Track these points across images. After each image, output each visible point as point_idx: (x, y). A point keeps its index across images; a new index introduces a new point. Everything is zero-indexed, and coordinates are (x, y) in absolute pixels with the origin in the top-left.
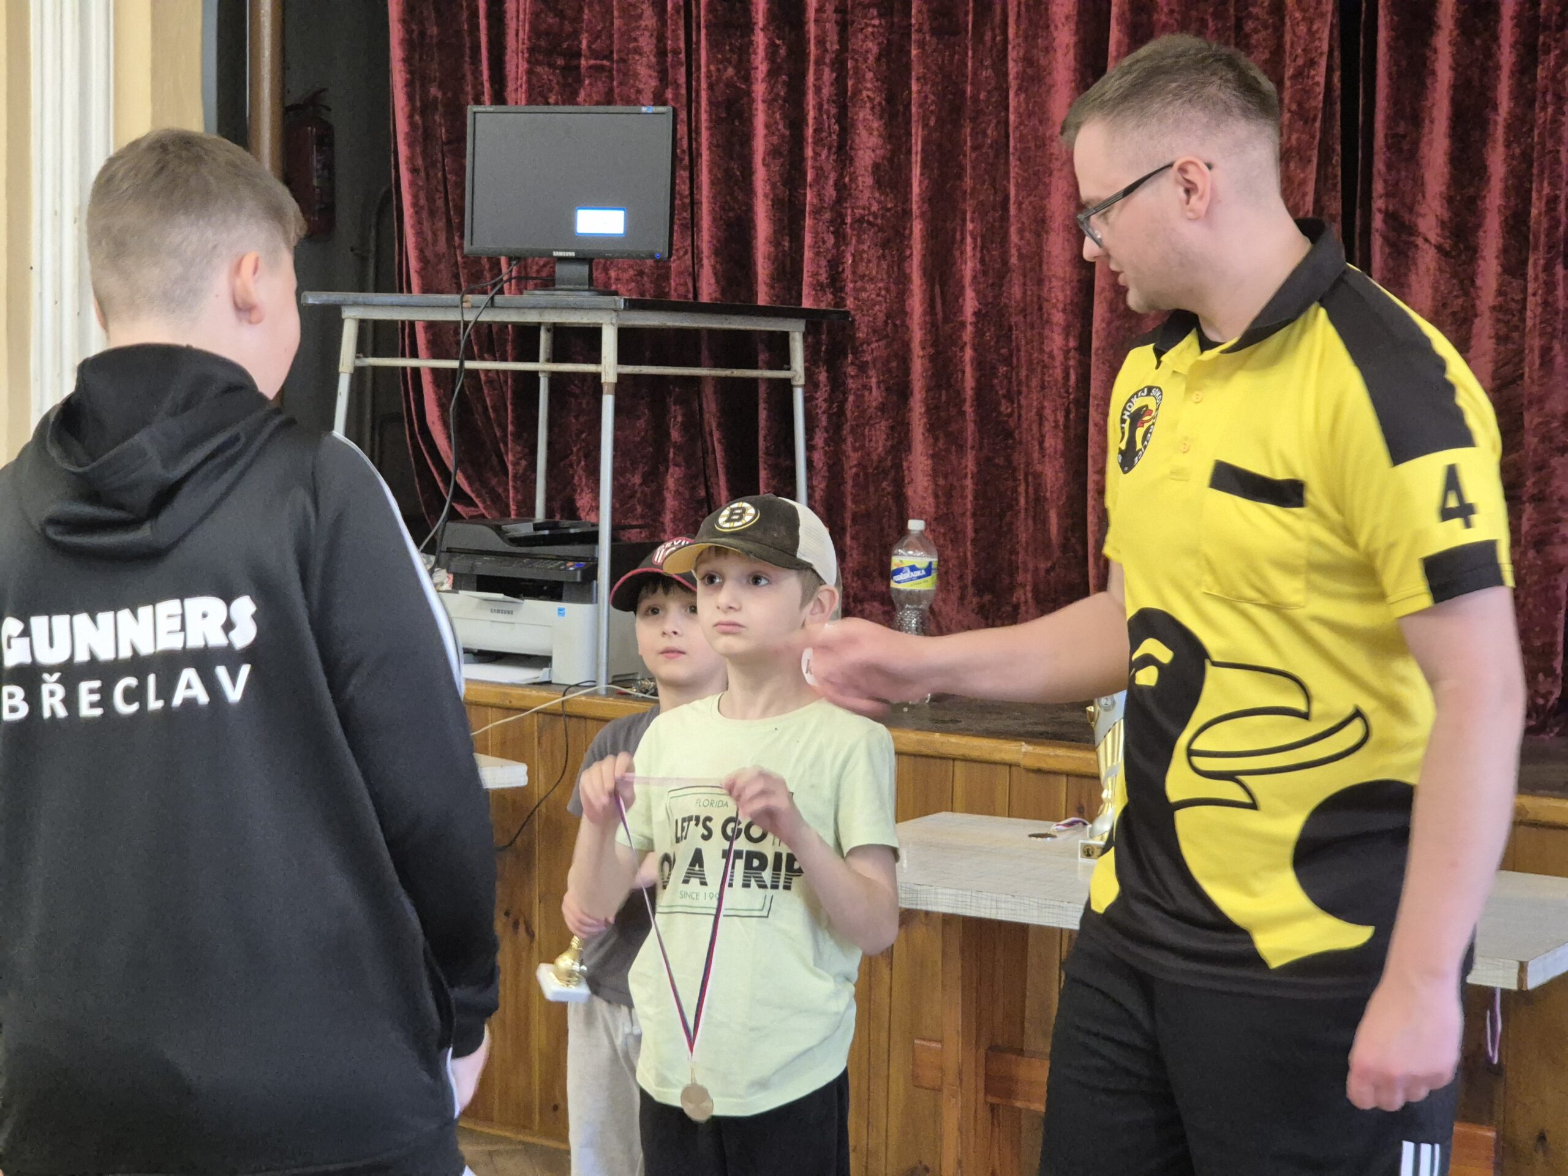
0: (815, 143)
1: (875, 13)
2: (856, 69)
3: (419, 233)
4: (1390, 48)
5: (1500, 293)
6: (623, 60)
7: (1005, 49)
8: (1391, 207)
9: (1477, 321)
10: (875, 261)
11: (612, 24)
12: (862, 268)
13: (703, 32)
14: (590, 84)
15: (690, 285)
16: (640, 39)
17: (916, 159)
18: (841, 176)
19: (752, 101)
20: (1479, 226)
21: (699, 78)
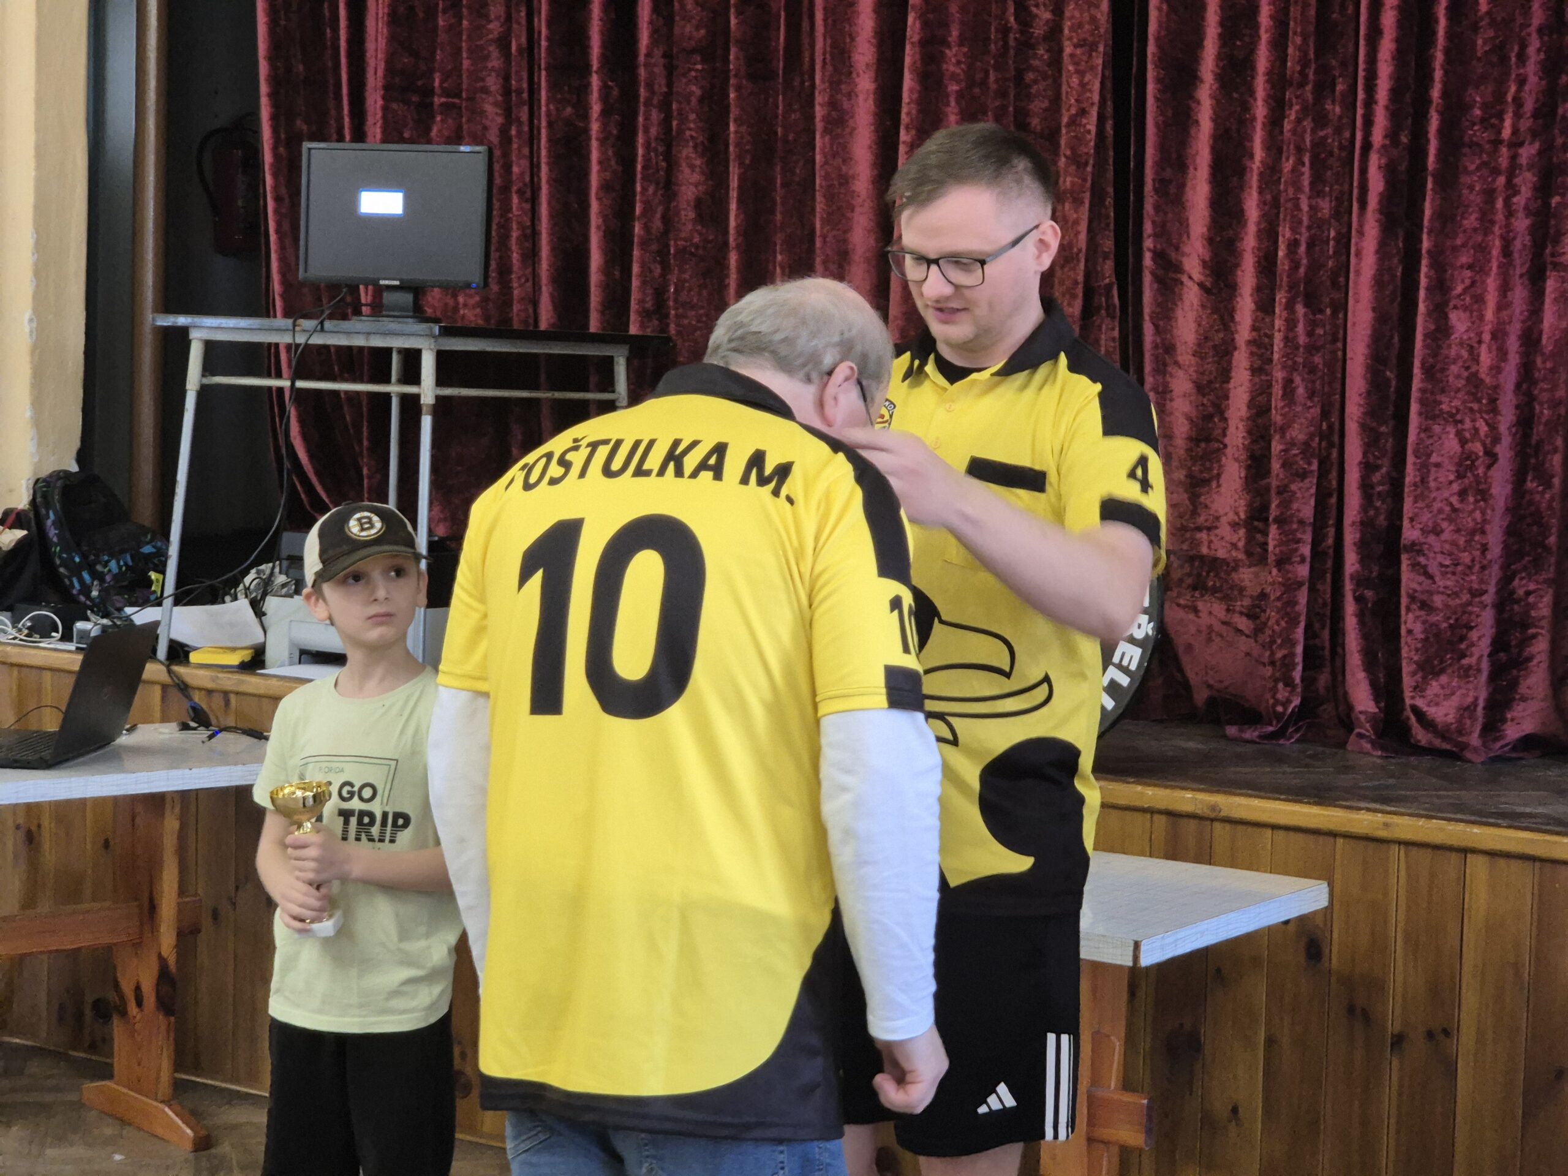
0: (643, 179)
1: (699, 58)
2: (680, 112)
3: (282, 259)
4: (1157, 99)
5: (1254, 328)
6: (471, 99)
7: (812, 94)
8: (1159, 246)
9: (1236, 353)
10: (696, 290)
11: (461, 64)
12: (683, 296)
13: (543, 73)
14: (442, 120)
15: (531, 310)
16: (488, 79)
17: (734, 194)
18: (667, 210)
19: (589, 138)
20: (1237, 265)
21: (540, 115)
